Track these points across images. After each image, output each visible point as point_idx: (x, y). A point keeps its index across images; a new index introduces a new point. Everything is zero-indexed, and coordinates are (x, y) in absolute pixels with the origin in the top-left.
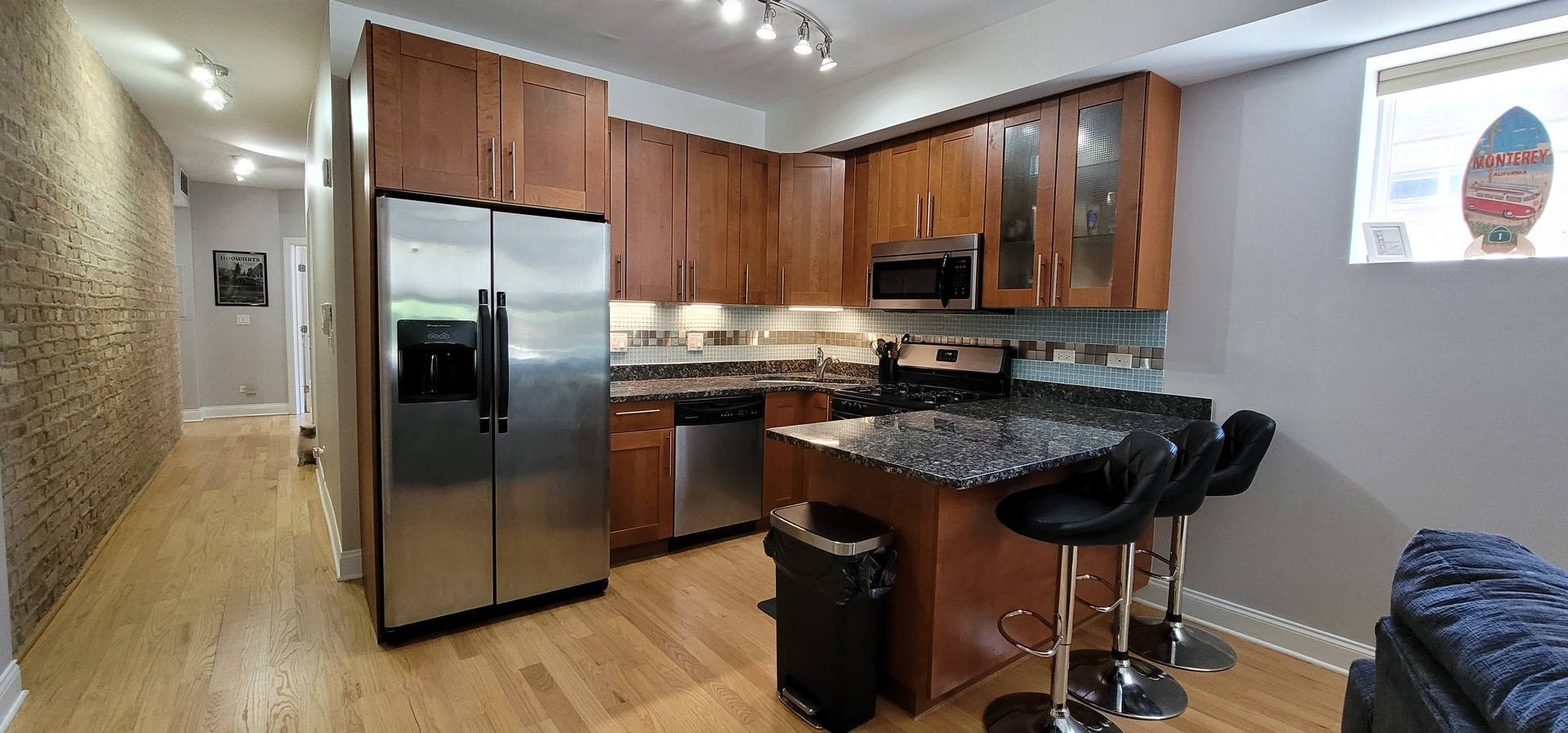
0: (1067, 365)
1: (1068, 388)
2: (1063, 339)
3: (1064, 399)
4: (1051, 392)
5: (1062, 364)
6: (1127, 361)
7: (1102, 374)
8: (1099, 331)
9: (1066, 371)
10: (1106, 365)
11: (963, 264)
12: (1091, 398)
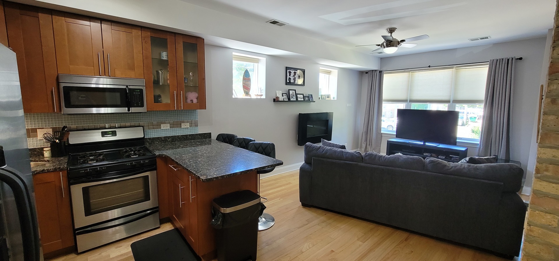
0: (167, 129)
1: (169, 137)
2: (164, 120)
3: (168, 142)
4: (162, 140)
5: (165, 129)
6: (188, 125)
7: (180, 130)
8: (178, 116)
9: (167, 131)
10: (181, 127)
11: (138, 92)
12: (178, 139)
